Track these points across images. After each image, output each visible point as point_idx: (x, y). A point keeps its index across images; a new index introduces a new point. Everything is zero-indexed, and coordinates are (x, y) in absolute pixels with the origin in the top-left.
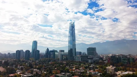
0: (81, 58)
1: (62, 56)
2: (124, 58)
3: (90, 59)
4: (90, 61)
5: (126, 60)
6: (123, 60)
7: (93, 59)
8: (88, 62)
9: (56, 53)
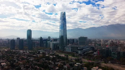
0: (72, 49)
1: (54, 45)
2: (114, 53)
3: (80, 50)
4: (79, 52)
5: (116, 54)
6: (113, 54)
7: (84, 49)
8: (78, 53)
9: (48, 42)
